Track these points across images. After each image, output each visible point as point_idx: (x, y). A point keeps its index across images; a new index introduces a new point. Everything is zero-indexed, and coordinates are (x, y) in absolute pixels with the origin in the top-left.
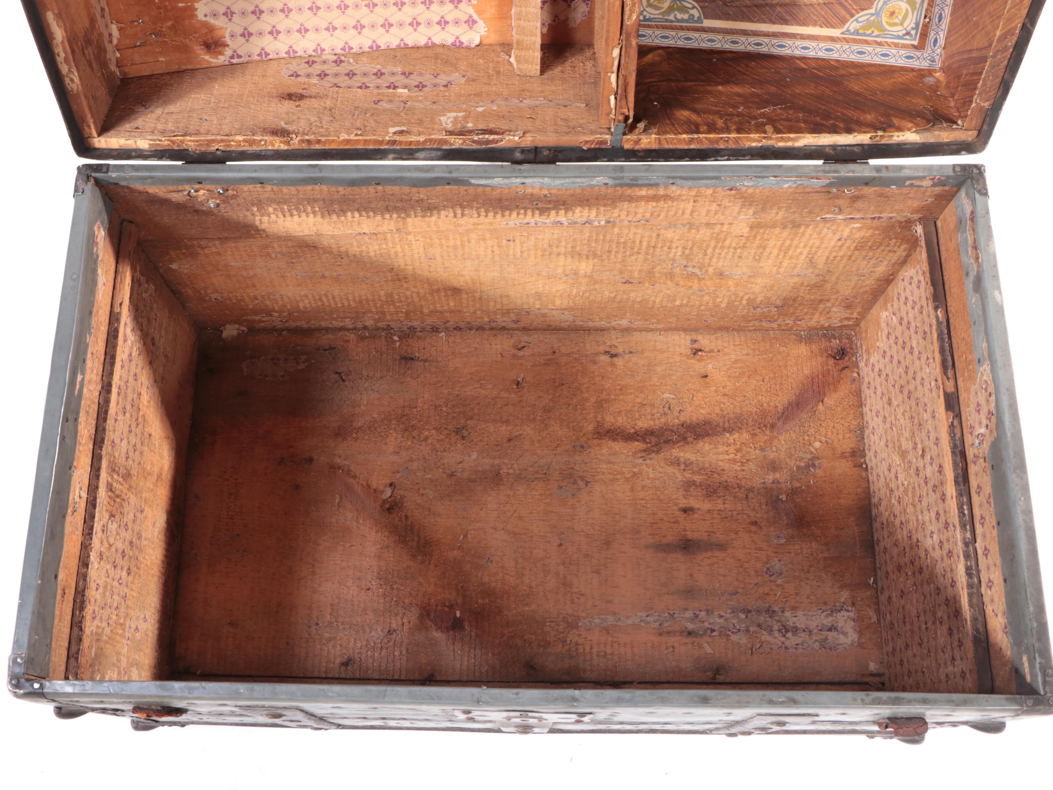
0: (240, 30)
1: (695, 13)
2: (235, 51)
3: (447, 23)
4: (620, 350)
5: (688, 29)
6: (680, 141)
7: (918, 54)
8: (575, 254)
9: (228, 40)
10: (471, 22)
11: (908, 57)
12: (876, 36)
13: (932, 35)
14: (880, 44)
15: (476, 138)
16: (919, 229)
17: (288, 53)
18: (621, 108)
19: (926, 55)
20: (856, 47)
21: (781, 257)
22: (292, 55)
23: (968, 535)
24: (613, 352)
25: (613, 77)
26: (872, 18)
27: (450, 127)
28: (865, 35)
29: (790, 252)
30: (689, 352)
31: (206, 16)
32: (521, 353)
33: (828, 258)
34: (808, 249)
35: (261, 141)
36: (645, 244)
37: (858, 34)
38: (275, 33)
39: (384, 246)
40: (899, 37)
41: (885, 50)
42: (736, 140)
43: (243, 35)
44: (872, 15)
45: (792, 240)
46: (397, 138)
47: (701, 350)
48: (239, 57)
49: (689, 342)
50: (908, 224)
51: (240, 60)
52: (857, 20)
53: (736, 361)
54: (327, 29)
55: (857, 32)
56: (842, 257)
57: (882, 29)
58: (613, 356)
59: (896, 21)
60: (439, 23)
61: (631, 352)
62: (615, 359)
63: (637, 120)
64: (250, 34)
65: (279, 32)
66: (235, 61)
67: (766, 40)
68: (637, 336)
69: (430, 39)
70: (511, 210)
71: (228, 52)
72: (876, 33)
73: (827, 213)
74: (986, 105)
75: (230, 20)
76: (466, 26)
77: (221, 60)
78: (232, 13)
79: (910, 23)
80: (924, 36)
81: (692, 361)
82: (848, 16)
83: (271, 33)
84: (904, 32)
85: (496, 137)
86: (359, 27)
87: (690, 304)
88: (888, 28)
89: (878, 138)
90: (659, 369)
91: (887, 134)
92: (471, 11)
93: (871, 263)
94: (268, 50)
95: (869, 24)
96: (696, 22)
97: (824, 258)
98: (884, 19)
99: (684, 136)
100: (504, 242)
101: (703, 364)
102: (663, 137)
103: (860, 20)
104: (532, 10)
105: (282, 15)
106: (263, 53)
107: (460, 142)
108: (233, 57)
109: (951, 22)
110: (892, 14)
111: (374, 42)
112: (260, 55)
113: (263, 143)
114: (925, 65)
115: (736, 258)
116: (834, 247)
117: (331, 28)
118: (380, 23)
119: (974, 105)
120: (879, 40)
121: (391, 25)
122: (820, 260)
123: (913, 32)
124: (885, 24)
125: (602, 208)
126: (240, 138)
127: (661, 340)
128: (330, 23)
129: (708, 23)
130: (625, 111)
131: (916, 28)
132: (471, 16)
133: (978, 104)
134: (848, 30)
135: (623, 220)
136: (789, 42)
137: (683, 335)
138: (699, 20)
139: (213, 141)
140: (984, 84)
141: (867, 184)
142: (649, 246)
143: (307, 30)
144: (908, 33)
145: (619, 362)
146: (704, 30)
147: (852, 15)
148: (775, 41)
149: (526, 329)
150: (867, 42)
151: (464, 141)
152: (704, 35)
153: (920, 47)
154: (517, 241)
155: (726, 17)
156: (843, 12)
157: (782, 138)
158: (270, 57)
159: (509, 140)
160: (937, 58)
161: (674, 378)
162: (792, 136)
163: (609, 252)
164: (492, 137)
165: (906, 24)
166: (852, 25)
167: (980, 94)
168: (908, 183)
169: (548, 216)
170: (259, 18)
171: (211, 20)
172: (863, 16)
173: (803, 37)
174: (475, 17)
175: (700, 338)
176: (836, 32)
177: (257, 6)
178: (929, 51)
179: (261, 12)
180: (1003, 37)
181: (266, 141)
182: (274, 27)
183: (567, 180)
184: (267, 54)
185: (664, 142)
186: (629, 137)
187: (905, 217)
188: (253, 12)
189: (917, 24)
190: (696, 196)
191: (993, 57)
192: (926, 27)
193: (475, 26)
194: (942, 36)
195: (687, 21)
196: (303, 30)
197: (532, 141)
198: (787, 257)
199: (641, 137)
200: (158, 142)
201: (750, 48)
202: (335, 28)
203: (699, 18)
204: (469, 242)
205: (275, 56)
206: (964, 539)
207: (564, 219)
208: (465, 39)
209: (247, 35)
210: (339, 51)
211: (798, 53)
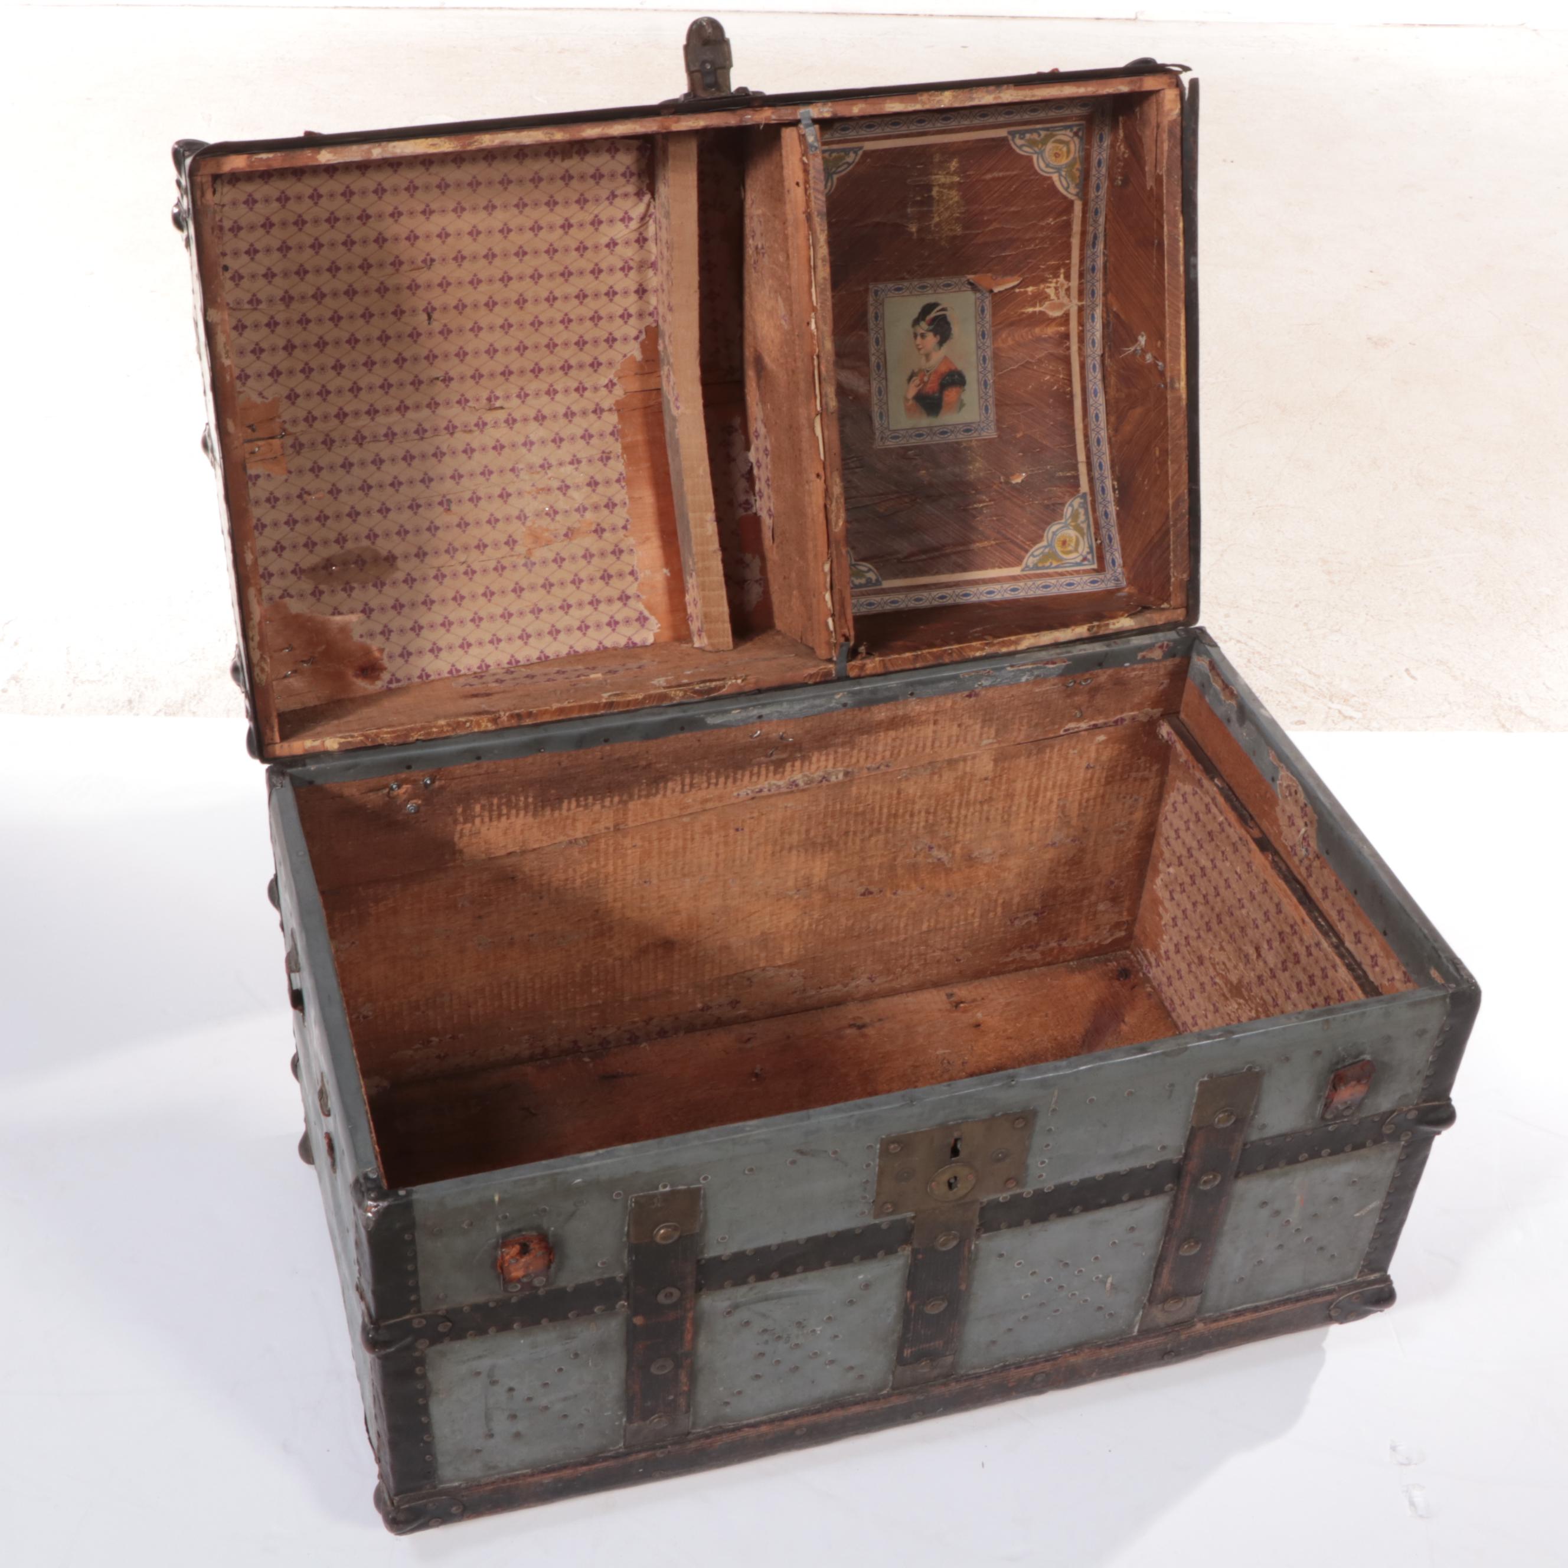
0: (398, 650)
1: (872, 576)
2: (393, 675)
3: (617, 623)
4: (867, 1020)
5: (868, 594)
6: (905, 660)
7: (1101, 576)
8: (810, 846)
9: (385, 662)
10: (642, 620)
11: (1093, 582)
12: (1056, 567)
13: (1108, 557)
14: (1062, 574)
15: (697, 687)
16: (1165, 730)
17: (450, 672)
18: (841, 628)
19: (1109, 576)
20: (1040, 582)
21: (1031, 810)
22: (455, 673)
23: (1334, 940)
24: (859, 1023)
25: (828, 596)
26: (1047, 550)
27: (664, 684)
28: (1044, 568)
29: (1040, 799)
30: (948, 1007)
31: (361, 636)
32: (749, 1045)
33: (1080, 804)
34: (1057, 791)
35: (465, 723)
36: (885, 810)
37: (1038, 568)
38: (436, 650)
39: (594, 865)
40: (1077, 564)
41: (1068, 579)
42: (960, 650)
43: (401, 655)
44: (1045, 547)
45: (1039, 779)
46: (615, 699)
47: (962, 1002)
48: (398, 681)
49: (944, 998)
50: (1150, 727)
51: (400, 684)
52: (1032, 555)
53: (1008, 1004)
54: (491, 642)
55: (1036, 567)
56: (1095, 799)
57: (1060, 559)
58: (860, 1027)
59: (1070, 548)
60: (609, 624)
61: (880, 1020)
62: (866, 1030)
63: (858, 643)
64: (410, 654)
65: (440, 650)
66: (394, 686)
67: (949, 591)
68: (882, 1003)
69: (600, 643)
70: (743, 768)
71: (386, 676)
72: (1055, 564)
73: (1070, 721)
74: (1185, 576)
75: (388, 639)
76: (637, 625)
77: (379, 685)
78: (390, 631)
79: (1084, 548)
80: (1101, 559)
81: (955, 1014)
82: (1023, 553)
83: (431, 651)
84: (1081, 558)
85: (718, 683)
86: (525, 637)
87: (940, 925)
88: (1065, 556)
89: (1095, 629)
90: (920, 1029)
91: (1103, 623)
92: (641, 607)
93: (1126, 806)
94: (428, 670)
95: (1045, 557)
96: (875, 585)
97: (1076, 804)
98: (1058, 549)
99: (908, 655)
100: (732, 832)
101: (970, 1014)
102: (887, 658)
103: (1036, 553)
104: (716, 578)
105: (442, 630)
106: (424, 676)
107: (681, 694)
108: (390, 682)
109: (1122, 539)
110: (1064, 543)
111: (542, 652)
112: (420, 677)
113: (468, 724)
114: (1111, 585)
115: (984, 821)
116: (1085, 780)
117: (495, 641)
118: (547, 630)
119: (1173, 580)
120: (1059, 570)
121: (558, 632)
122: (1073, 810)
123: (1089, 557)
124: (1061, 554)
125: (840, 750)
126: (442, 722)
127: (910, 1000)
128: (494, 635)
129: (887, 584)
130: (846, 631)
131: (1091, 552)
132: (641, 613)
133: (1176, 578)
134: (1027, 566)
135: (861, 769)
136: (972, 590)
137: (934, 992)
138: (878, 582)
139: (412, 730)
140: (1175, 556)
141: (1100, 665)
142: (889, 815)
143: (469, 645)
144: (1085, 559)
145: (870, 1031)
146: (885, 591)
147: (1027, 551)
148: (958, 591)
149: (746, 1019)
150: (1048, 575)
151: (685, 692)
152: (886, 598)
153: (1101, 569)
154: (746, 830)
155: (905, 574)
156: (1017, 550)
157: (1003, 642)
158: (432, 678)
159: (732, 685)
160: (1120, 577)
161: (942, 1033)
162: (1013, 638)
163: (846, 833)
164: (713, 684)
165: (1080, 549)
166: (1029, 560)
167: (1175, 566)
168: (1140, 656)
169: (783, 772)
170: (418, 635)
171: (368, 641)
172: (1038, 550)
173: (985, 582)
174: (646, 613)
175: (955, 990)
176: (1016, 571)
177: (416, 622)
178: (1111, 572)
179: (421, 628)
180: (1176, 504)
181: (471, 721)
182: (434, 644)
183: (806, 704)
184: (428, 676)
185: (889, 665)
186: (853, 663)
187: (1147, 714)
188: (413, 629)
189: (1091, 547)
190: (936, 713)
191: (1175, 525)
192: (1100, 548)
193: (647, 625)
194: (1118, 556)
195: (865, 585)
196: (466, 645)
197: (756, 683)
198: (1038, 811)
199: (865, 661)
200: (350, 739)
201: (935, 603)
202: (499, 641)
203: (877, 580)
204: (693, 839)
205: (437, 677)
206: (1332, 944)
207: (800, 776)
208: (637, 639)
209: (406, 654)
210: (506, 666)
211: (984, 598)
